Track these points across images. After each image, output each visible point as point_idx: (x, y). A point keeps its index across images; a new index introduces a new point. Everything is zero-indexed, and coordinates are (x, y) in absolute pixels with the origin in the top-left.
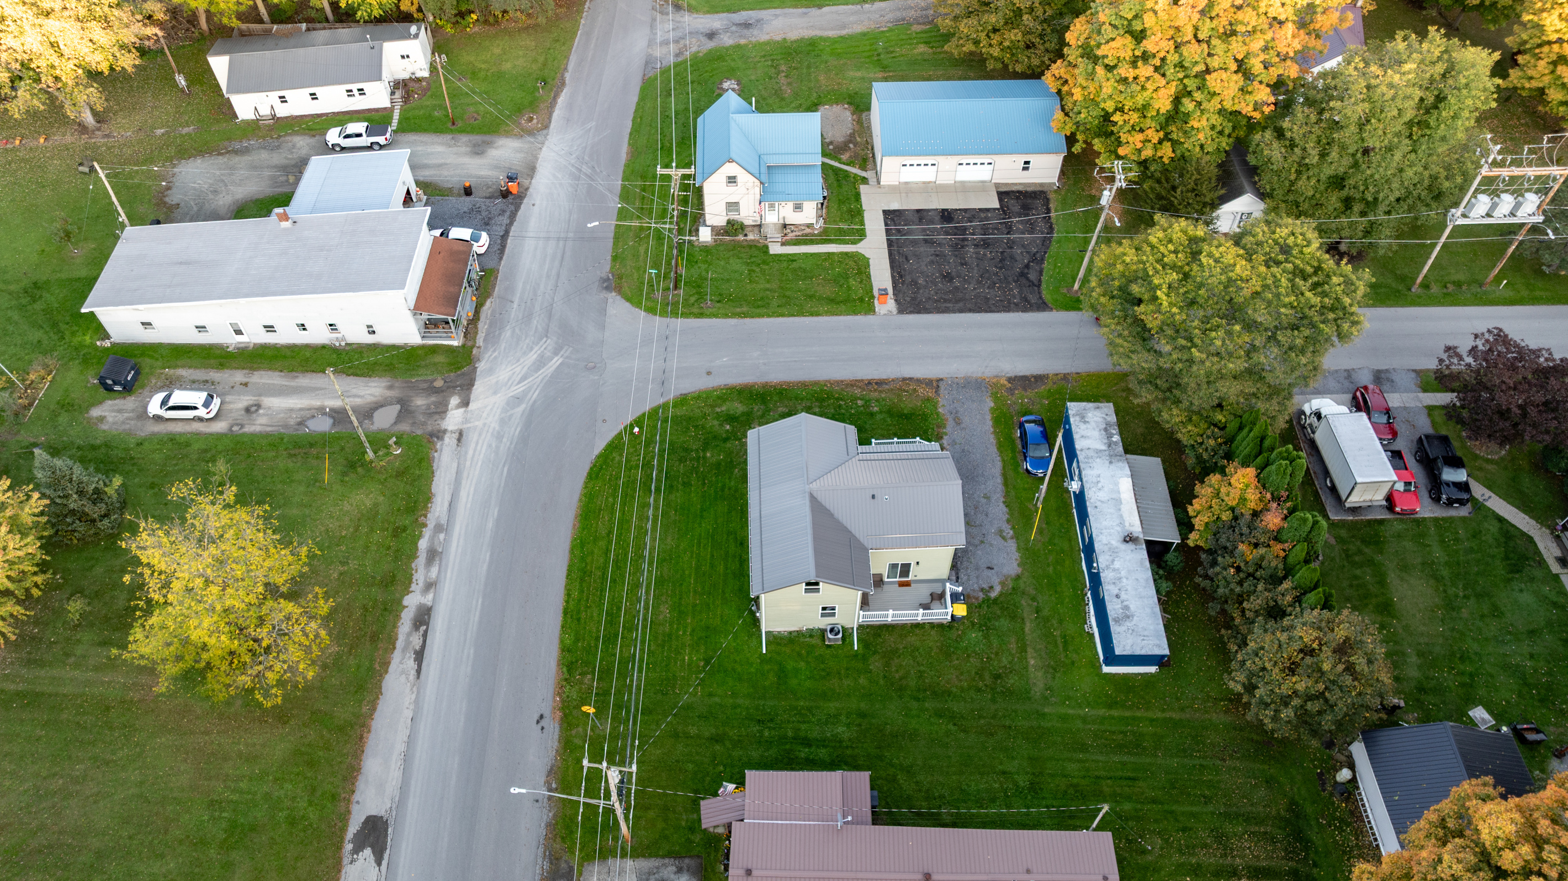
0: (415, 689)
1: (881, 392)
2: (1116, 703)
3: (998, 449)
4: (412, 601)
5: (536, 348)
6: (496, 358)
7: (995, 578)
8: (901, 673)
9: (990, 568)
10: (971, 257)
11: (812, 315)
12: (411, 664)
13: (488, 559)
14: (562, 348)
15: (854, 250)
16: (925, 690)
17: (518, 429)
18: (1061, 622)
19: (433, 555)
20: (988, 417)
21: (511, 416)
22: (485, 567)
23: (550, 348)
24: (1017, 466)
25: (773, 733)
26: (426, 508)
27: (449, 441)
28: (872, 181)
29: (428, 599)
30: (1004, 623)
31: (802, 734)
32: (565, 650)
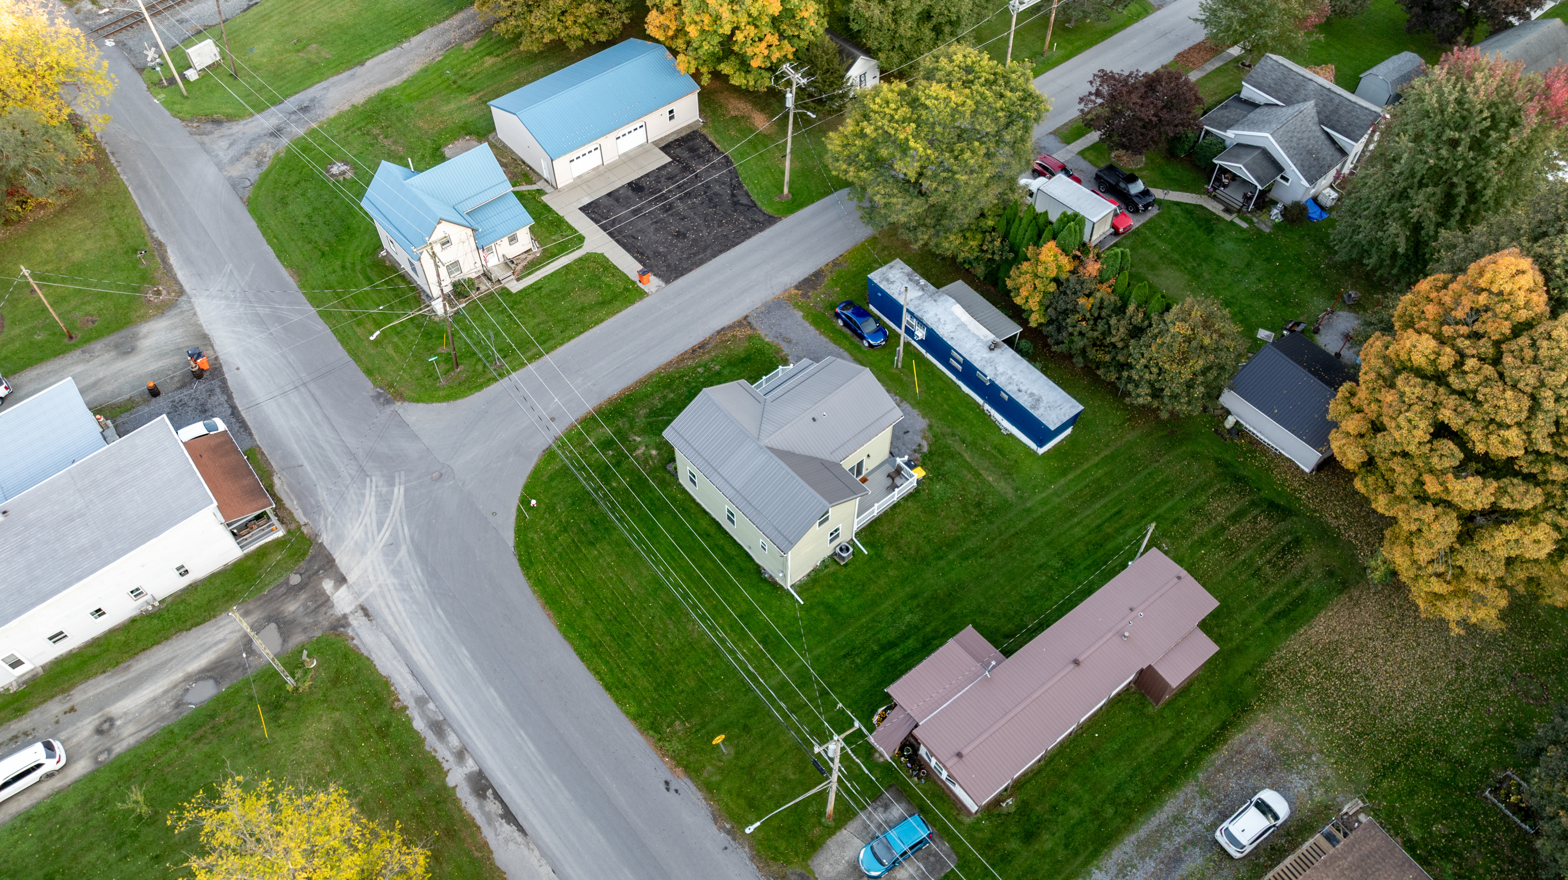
0: (532, 846)
1: (708, 352)
2: (1066, 469)
3: (835, 343)
4: (457, 777)
5: (367, 493)
6: (333, 524)
7: (915, 437)
8: (913, 547)
9: (906, 433)
10: (684, 210)
11: (597, 323)
12: (508, 829)
13: (495, 694)
14: (393, 478)
15: (584, 253)
16: (940, 548)
17: (419, 570)
18: (984, 439)
19: (438, 728)
20: (807, 324)
21: (400, 563)
22: (500, 703)
23: (380, 483)
24: (859, 348)
25: (863, 657)
26: (391, 693)
27: (358, 623)
28: (548, 189)
29: (470, 766)
30: (950, 465)
31: (884, 641)
32: (636, 718)
